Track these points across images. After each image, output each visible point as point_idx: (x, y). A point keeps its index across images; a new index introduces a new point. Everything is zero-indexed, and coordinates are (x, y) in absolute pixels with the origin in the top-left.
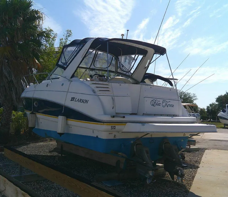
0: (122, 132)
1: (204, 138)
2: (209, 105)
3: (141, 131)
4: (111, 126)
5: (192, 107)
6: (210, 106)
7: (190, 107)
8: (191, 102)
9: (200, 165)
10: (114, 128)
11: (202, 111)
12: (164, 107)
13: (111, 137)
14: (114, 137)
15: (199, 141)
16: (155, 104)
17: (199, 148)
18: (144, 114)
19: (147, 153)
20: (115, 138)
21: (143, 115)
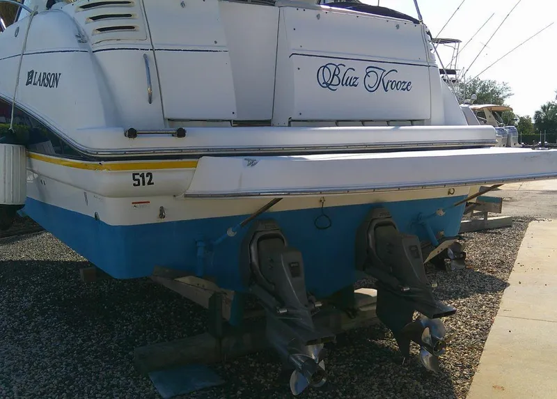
0: (186, 196)
1: (527, 189)
2: (539, 109)
3: (242, 191)
4: (134, 175)
5: (500, 113)
6: (542, 111)
7: (493, 113)
8: (499, 101)
9: (513, 278)
10: (147, 179)
11: (524, 122)
12: (370, 89)
13: (148, 216)
14: (162, 216)
15: (514, 197)
16: (336, 81)
17: (512, 218)
18: (292, 123)
19: (295, 272)
20: (163, 220)
21: (289, 125)
